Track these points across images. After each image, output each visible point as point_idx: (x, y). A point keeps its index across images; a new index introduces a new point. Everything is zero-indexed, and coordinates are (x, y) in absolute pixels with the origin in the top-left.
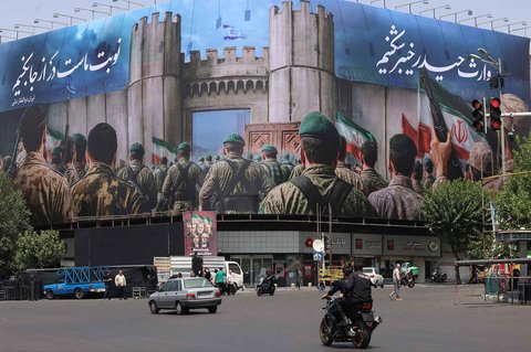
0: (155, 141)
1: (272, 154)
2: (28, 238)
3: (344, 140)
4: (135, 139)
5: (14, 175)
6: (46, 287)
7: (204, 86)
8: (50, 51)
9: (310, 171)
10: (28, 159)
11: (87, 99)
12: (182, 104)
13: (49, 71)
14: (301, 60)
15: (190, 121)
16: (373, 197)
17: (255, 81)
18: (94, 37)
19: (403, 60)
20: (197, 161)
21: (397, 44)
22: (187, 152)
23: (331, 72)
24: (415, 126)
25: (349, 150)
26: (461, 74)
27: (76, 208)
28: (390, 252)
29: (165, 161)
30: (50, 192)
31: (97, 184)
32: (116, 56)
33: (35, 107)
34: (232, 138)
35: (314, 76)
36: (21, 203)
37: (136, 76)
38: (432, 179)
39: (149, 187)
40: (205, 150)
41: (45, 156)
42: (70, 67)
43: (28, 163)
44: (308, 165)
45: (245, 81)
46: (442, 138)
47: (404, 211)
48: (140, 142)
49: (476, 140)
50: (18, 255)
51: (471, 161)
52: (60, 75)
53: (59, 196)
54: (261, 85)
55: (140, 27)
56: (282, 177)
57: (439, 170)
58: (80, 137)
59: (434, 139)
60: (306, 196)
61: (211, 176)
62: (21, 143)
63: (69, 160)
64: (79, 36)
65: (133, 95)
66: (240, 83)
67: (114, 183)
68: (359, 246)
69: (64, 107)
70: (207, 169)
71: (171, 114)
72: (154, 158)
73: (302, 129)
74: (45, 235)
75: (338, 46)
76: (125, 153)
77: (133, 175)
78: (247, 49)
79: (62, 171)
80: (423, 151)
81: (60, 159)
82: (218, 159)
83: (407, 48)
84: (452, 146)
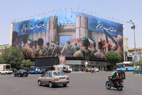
0: (52, 42)
1: (76, 45)
2: (24, 61)
3: (90, 42)
4: (47, 41)
5: (21, 48)
6: (29, 71)
7: (62, 31)
8: (29, 23)
9: (83, 48)
10: (24, 45)
11: (37, 33)
12: (58, 34)
13: (29, 27)
14: (82, 26)
15: (59, 38)
16: (95, 54)
17: (73, 30)
18: (39, 21)
19: (101, 27)
20: (60, 46)
21: (100, 24)
22: (58, 44)
23: (88, 29)
24: (103, 40)
25: (91, 44)
26: (111, 30)
27: (34, 55)
28: (98, 65)
29: (54, 46)
30: (29, 52)
31: (39, 50)
32: (44, 25)
33: (26, 35)
34: (68, 41)
35: (84, 29)
36: (22, 54)
37: (48, 28)
38: (106, 51)
39: (50, 51)
40: (62, 44)
41: (28, 45)
42: (34, 27)
43: (24, 46)
44: (83, 47)
45: (71, 30)
46: (107, 43)
47: (101, 57)
48: (48, 42)
49: (113, 43)
50: (22, 65)
51: (113, 47)
52: (31, 28)
53: (31, 53)
54: (74, 31)
55: (49, 19)
56: (78, 49)
57: (107, 49)
58: (36, 41)
59: (106, 43)
60: (83, 53)
61: (63, 49)
62: (23, 42)
63: (33, 45)
64: (36, 21)
65: (47, 33)
66: (70, 30)
67: (43, 50)
68: (92, 64)
69: (32, 35)
70: (63, 47)
71: (55, 36)
72: (51, 45)
73: (82, 40)
74: (28, 61)
75: (89, 24)
76: (45, 44)
77: (47, 49)
78: (71, 23)
79: (31, 48)
80: (104, 45)
81: (31, 45)
82: (65, 45)
83: (101, 25)
84: (109, 44)
